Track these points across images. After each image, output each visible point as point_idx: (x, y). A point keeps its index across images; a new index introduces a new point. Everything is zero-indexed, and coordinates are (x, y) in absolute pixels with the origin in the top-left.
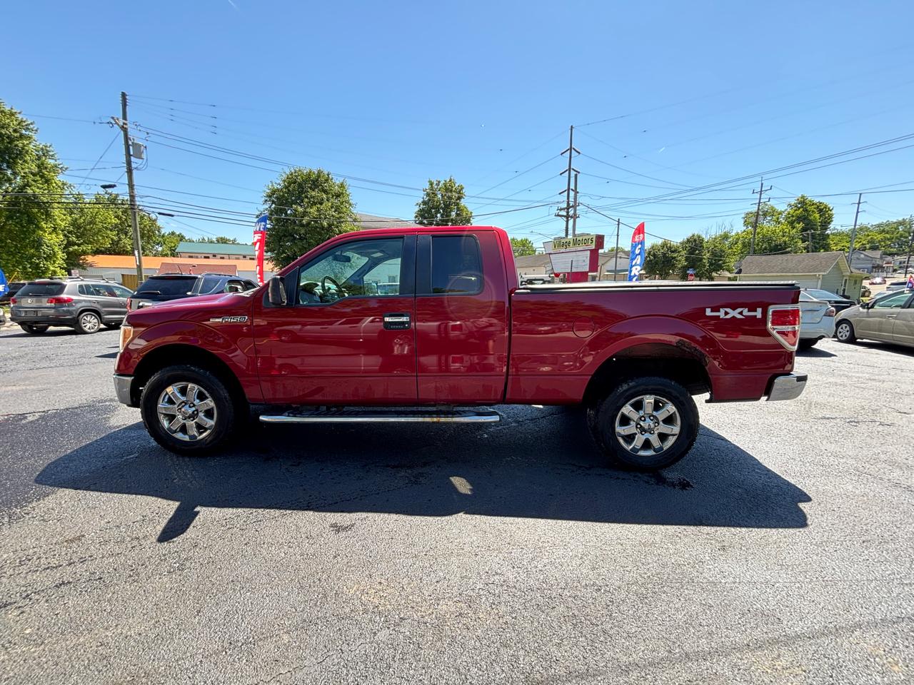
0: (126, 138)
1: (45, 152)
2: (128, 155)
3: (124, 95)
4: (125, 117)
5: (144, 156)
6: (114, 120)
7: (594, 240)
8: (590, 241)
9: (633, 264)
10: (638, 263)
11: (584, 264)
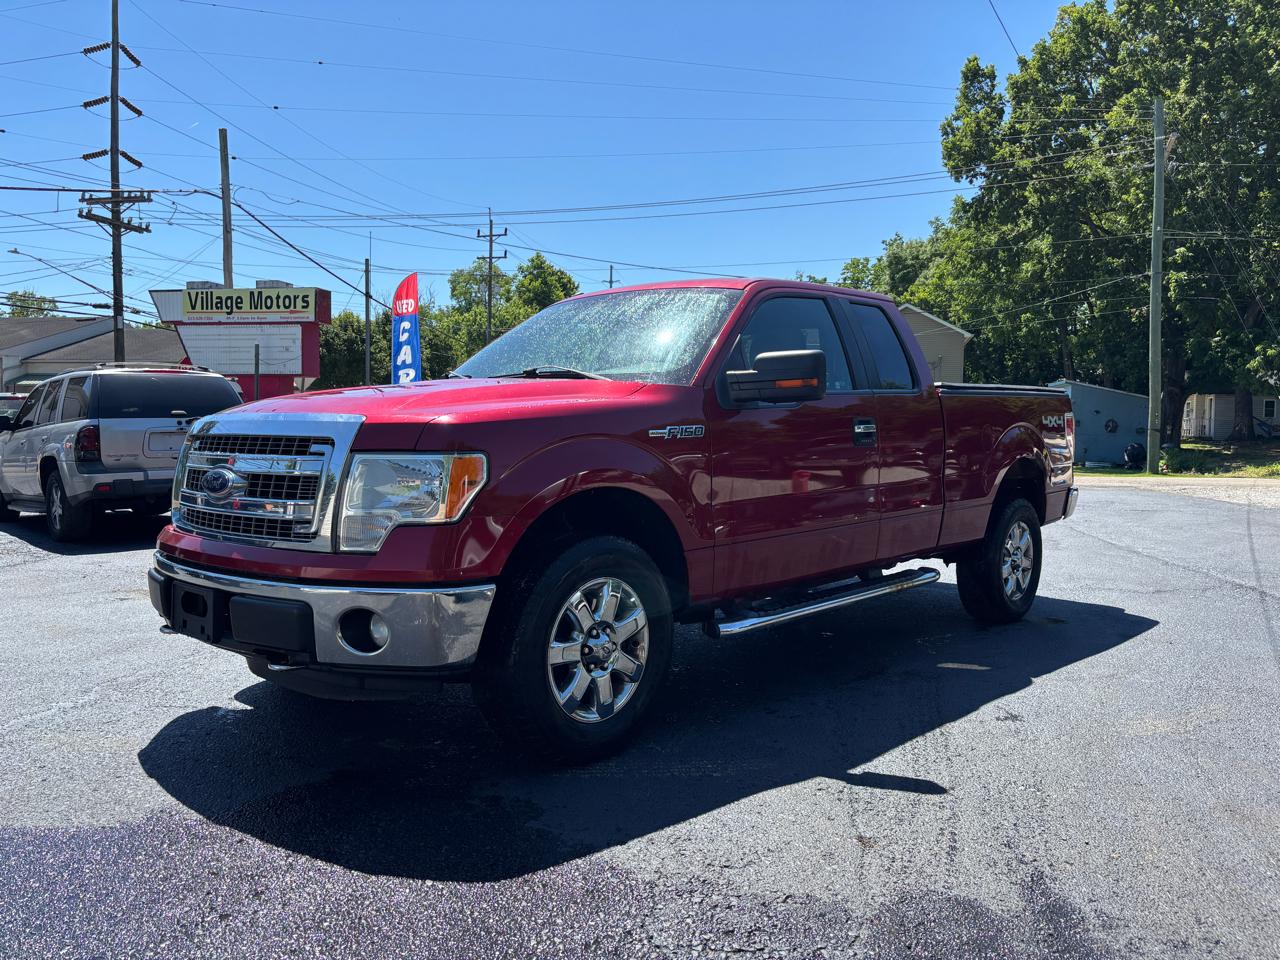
7: (312, 300)
8: (300, 303)
9: (399, 363)
10: (409, 361)
11: (286, 355)
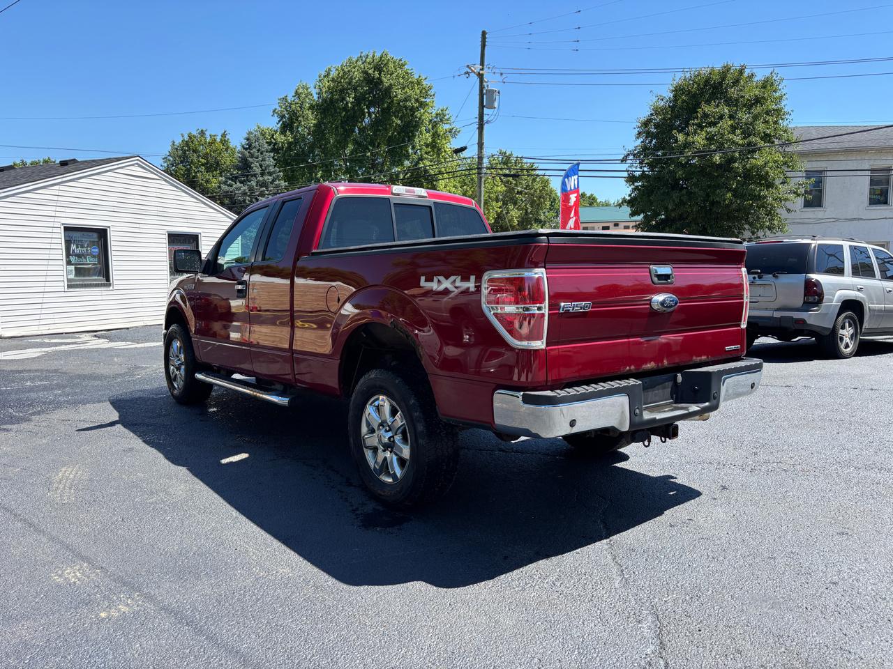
0: (482, 88)
1: (441, 117)
2: (482, 106)
3: (484, 33)
4: (482, 63)
5: (496, 105)
6: (470, 68)
